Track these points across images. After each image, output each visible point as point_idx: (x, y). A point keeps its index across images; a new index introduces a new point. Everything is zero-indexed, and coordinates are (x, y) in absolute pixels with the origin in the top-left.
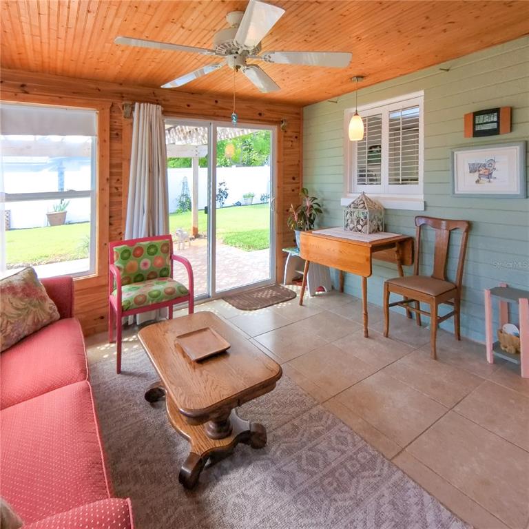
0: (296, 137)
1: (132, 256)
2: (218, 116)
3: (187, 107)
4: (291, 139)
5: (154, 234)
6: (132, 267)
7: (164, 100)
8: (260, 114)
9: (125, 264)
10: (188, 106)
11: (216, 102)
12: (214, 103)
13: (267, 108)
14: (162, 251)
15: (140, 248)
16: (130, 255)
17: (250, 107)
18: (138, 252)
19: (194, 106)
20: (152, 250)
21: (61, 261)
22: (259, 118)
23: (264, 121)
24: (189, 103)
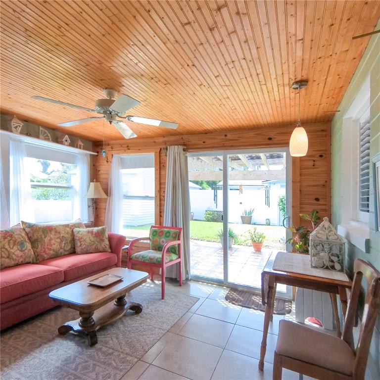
0: (321, 156)
1: (157, 235)
2: (226, 146)
3: (203, 144)
4: (314, 159)
5: (176, 226)
6: (156, 241)
7: (189, 141)
8: (270, 139)
9: (153, 239)
10: (204, 142)
11: (226, 136)
12: (224, 137)
13: (277, 132)
14: (172, 236)
15: (162, 232)
16: (156, 234)
17: (258, 134)
18: (161, 234)
19: (208, 141)
20: (168, 235)
21: (214, 241)
22: (270, 142)
23: (276, 144)
24: (204, 141)
